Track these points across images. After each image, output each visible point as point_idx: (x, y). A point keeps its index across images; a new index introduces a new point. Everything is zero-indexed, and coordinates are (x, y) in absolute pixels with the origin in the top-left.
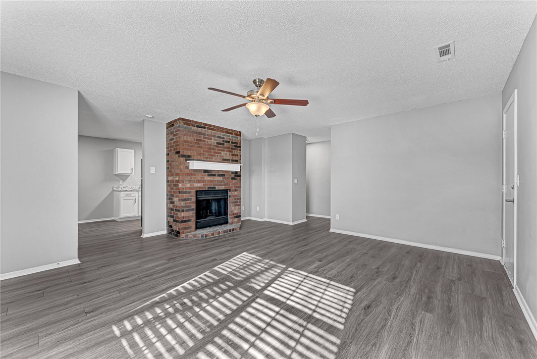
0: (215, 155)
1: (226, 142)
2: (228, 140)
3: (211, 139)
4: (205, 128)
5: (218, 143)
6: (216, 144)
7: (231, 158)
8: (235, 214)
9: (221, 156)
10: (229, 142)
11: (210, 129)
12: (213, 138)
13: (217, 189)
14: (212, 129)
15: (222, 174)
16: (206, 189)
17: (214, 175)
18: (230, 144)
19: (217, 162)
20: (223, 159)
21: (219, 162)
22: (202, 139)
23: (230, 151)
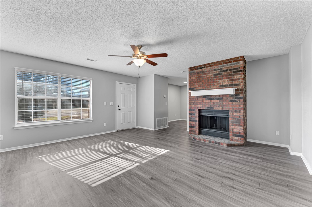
0: (213, 84)
1: (224, 71)
2: (226, 69)
3: (209, 73)
4: (204, 67)
5: (214, 75)
6: (213, 76)
7: (230, 83)
8: (235, 132)
9: (218, 84)
10: (227, 70)
11: (208, 67)
12: (211, 72)
13: (214, 109)
14: (210, 66)
15: (220, 97)
16: (206, 109)
17: (212, 99)
18: (229, 71)
19: (214, 89)
20: (220, 86)
21: (217, 89)
22: (202, 75)
23: (229, 78)
